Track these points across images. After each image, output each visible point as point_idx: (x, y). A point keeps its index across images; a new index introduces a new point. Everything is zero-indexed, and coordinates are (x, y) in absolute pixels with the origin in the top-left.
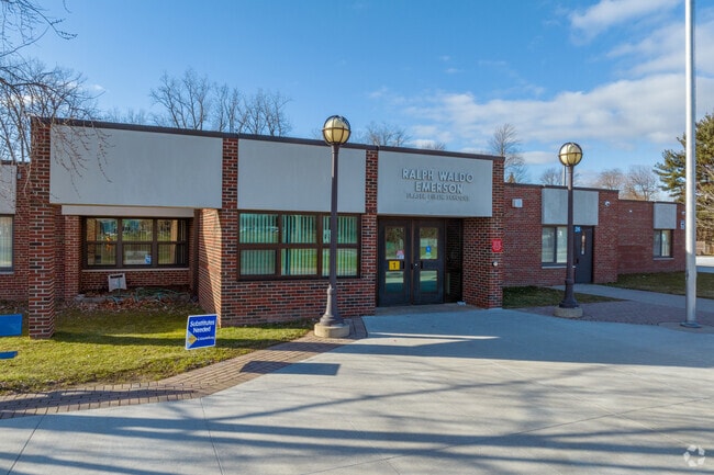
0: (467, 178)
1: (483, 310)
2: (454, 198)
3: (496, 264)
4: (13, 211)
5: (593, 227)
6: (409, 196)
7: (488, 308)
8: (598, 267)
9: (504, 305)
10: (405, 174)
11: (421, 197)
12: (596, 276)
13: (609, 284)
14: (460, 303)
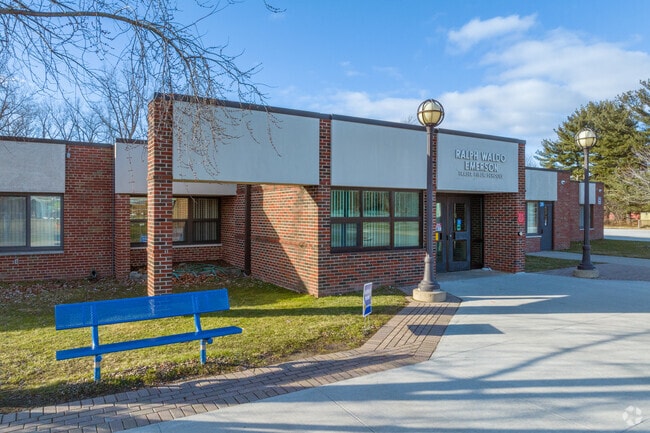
0: (501, 159)
1: (511, 275)
2: (492, 176)
3: (521, 234)
4: (63, 191)
5: (553, 202)
6: (460, 174)
7: (515, 272)
8: (558, 236)
9: (526, 270)
10: (458, 155)
11: (469, 175)
12: (556, 244)
13: (565, 250)
14: (485, 269)
